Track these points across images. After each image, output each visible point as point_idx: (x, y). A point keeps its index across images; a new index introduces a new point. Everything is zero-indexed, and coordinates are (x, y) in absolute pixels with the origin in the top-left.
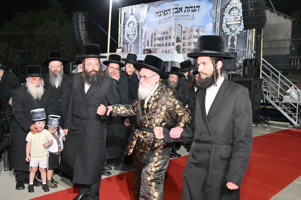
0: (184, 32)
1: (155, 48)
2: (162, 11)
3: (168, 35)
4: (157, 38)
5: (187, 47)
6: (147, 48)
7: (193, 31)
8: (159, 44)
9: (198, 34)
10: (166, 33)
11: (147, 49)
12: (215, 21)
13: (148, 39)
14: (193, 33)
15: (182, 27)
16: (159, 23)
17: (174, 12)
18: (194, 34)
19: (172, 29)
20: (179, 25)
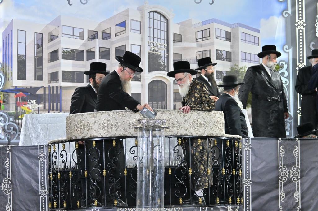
0: (178, 39)
1: (54, 84)
3: (112, 43)
4: (63, 52)
6: (17, 83)
7: (213, 37)
8: (73, 73)
9: (232, 47)
10: (100, 35)
11: (16, 90)
12: (289, 11)
13: (22, 53)
14: (212, 44)
15: (167, 20)
18: (217, 47)
19: (128, 24)
20: (155, 14)
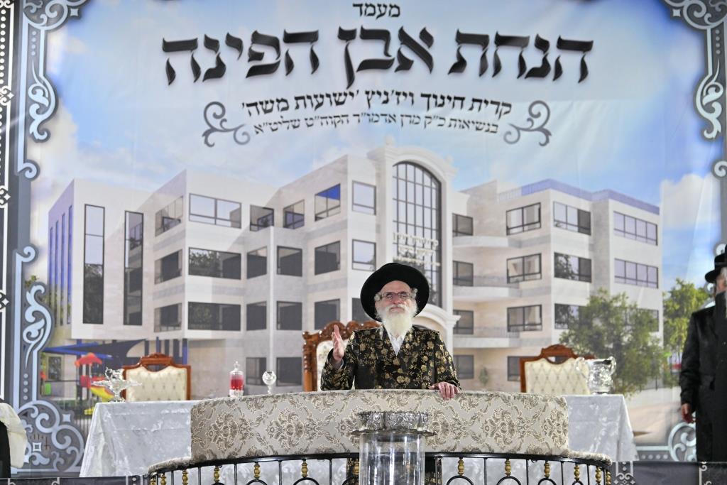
1: (169, 335)
2: (234, 43)
3: (309, 236)
4: (192, 258)
5: (504, 342)
6: (80, 330)
7: (548, 222)
8: (214, 307)
9: (592, 247)
10: (279, 217)
13: (94, 259)
14: (546, 239)
15: (439, 184)
16: (213, 130)
17: (356, 65)
18: (556, 247)
19: (346, 191)
20: (410, 168)
